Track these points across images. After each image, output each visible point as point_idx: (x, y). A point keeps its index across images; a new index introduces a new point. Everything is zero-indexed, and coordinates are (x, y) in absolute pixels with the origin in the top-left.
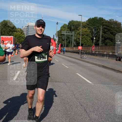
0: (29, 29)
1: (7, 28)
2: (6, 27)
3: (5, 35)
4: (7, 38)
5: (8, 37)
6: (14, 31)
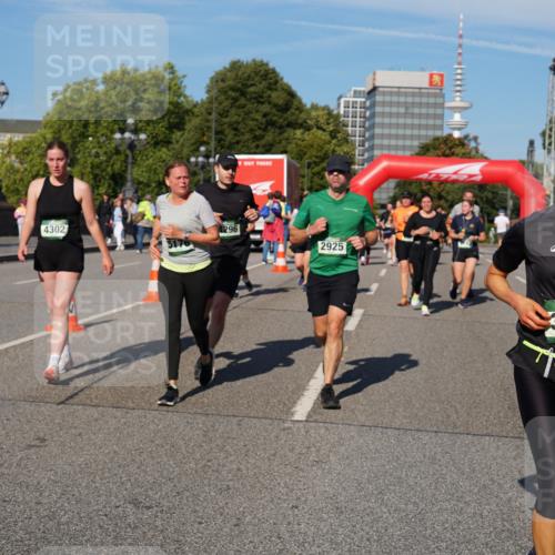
0: (378, 109)
1: (249, 106)
2: (242, 101)
3: (240, 146)
4: (249, 164)
5: (255, 160)
6: (293, 125)
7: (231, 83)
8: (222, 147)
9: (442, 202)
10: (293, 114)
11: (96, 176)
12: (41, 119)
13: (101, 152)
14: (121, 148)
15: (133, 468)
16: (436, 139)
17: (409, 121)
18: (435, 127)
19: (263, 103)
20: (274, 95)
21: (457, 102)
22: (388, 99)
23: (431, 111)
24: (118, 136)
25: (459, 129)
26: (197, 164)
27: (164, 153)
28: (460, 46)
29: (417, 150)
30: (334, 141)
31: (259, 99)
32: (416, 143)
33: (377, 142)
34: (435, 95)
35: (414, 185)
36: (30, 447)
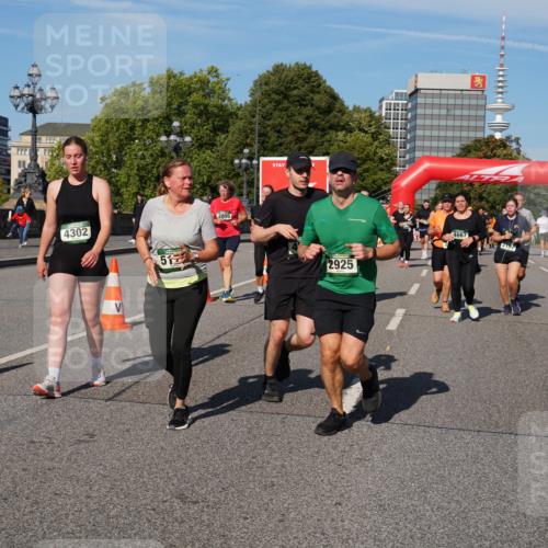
0: (420, 111)
1: (292, 109)
6: (335, 127)
7: (273, 86)
8: (265, 149)
9: (484, 203)
10: (335, 117)
11: (141, 178)
12: (89, 122)
13: (147, 154)
14: (166, 151)
15: (179, 464)
16: (477, 141)
17: (450, 123)
18: (476, 129)
19: (305, 106)
20: (316, 97)
21: (499, 104)
22: (429, 101)
23: (473, 113)
24: (163, 138)
25: (501, 131)
26: (240, 165)
27: (207, 154)
28: (503, 48)
29: (458, 152)
30: (376, 143)
31: (302, 102)
32: (457, 145)
33: (418, 143)
34: (477, 97)
35: (455, 186)
36: (80, 442)
